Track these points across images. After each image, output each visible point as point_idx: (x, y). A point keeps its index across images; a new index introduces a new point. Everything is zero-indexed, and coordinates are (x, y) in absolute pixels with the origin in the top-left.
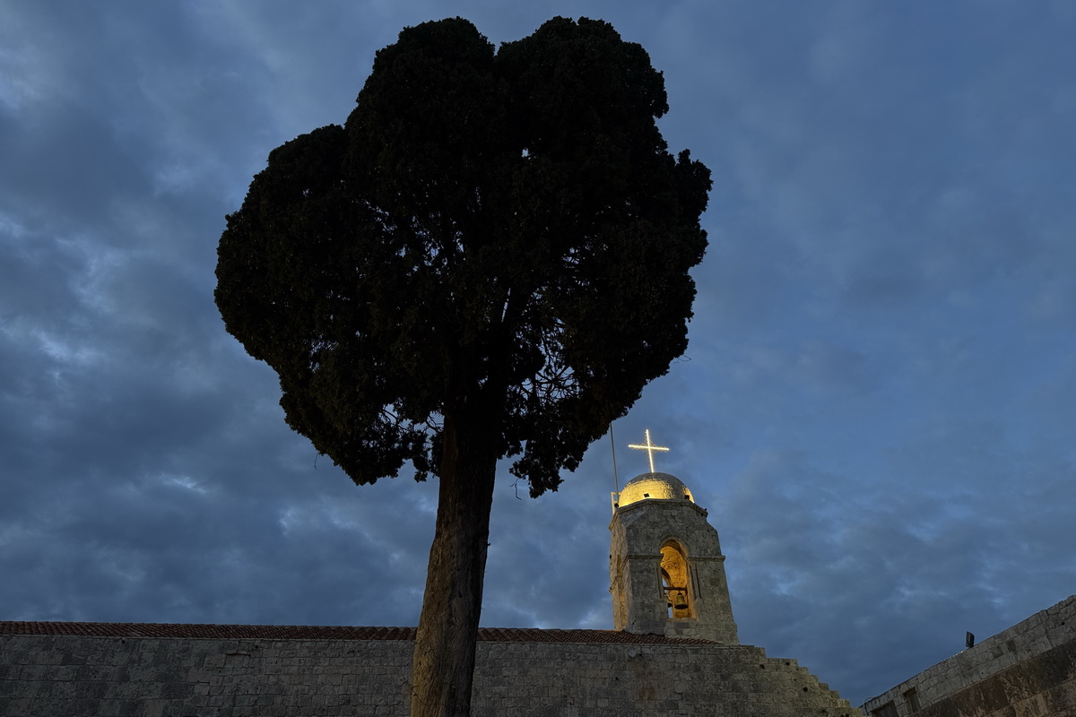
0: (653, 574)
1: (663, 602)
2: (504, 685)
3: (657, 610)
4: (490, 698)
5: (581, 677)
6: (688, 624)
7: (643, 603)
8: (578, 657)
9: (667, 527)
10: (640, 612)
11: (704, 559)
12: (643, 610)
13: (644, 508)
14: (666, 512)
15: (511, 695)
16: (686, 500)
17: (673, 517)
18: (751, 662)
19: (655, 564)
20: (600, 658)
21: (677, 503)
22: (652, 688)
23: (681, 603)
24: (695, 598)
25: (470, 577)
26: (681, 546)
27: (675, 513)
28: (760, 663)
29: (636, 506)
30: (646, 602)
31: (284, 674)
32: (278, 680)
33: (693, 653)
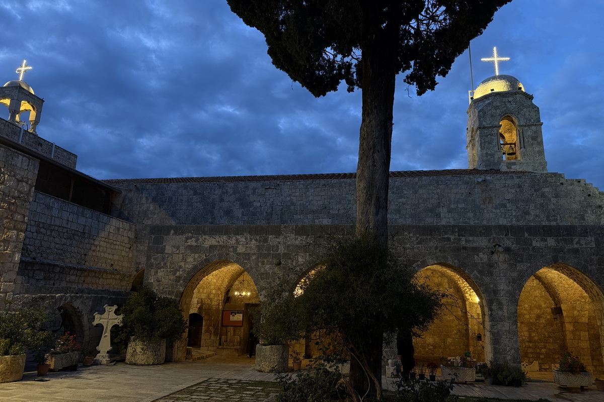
0: (494, 136)
1: (500, 152)
2: (405, 198)
3: (496, 156)
4: (397, 205)
5: (448, 193)
6: (515, 163)
7: (487, 153)
8: (447, 183)
9: (505, 108)
10: (485, 158)
11: (528, 126)
12: (487, 157)
13: (490, 98)
14: (505, 99)
15: (408, 203)
16: (519, 91)
17: (510, 102)
18: (555, 182)
19: (496, 131)
20: (460, 183)
21: (514, 92)
22: (491, 197)
23: (511, 152)
24: (521, 148)
25: (383, 142)
26: (514, 118)
27: (511, 99)
28: (561, 182)
29: (486, 97)
30: (489, 152)
31: (293, 196)
32: (291, 199)
33: (517, 178)
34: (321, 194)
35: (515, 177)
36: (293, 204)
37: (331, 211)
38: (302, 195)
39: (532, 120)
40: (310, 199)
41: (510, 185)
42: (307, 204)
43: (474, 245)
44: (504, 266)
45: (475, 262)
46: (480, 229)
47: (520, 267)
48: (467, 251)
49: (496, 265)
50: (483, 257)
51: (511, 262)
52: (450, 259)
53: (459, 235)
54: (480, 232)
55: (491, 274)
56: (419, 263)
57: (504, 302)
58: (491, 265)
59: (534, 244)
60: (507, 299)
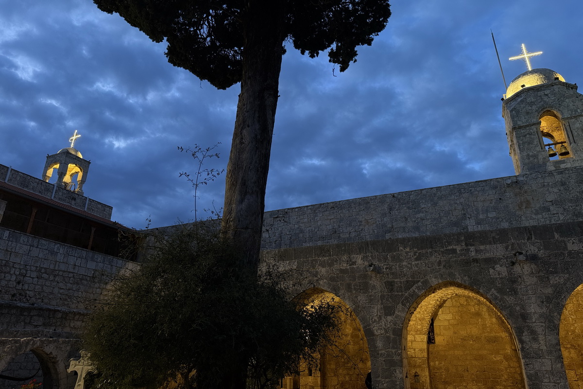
0: (534, 135)
1: (544, 151)
3: (540, 157)
4: (415, 221)
5: (474, 202)
6: (564, 160)
7: (528, 155)
8: (471, 190)
9: (542, 103)
10: (527, 161)
11: (575, 117)
12: (529, 159)
13: (522, 95)
14: (540, 93)
16: (557, 81)
17: (547, 95)
19: (535, 129)
21: (551, 83)
23: (564, 151)
24: (571, 144)
26: (555, 112)
27: (547, 92)
29: (517, 95)
30: (531, 154)
31: (301, 223)
32: (299, 226)
33: (559, 174)
34: (329, 218)
35: (555, 174)
36: (302, 231)
37: (341, 235)
38: (310, 220)
39: (579, 110)
40: (319, 224)
41: (550, 184)
42: (316, 230)
43: (488, 255)
44: (530, 280)
45: (491, 278)
46: (493, 235)
47: (555, 280)
48: (478, 265)
49: (519, 279)
50: (501, 270)
51: (541, 274)
52: (458, 276)
53: (467, 245)
54: (494, 238)
55: (514, 292)
56: (420, 284)
57: (539, 330)
58: (513, 280)
59: (570, 247)
60: (542, 326)
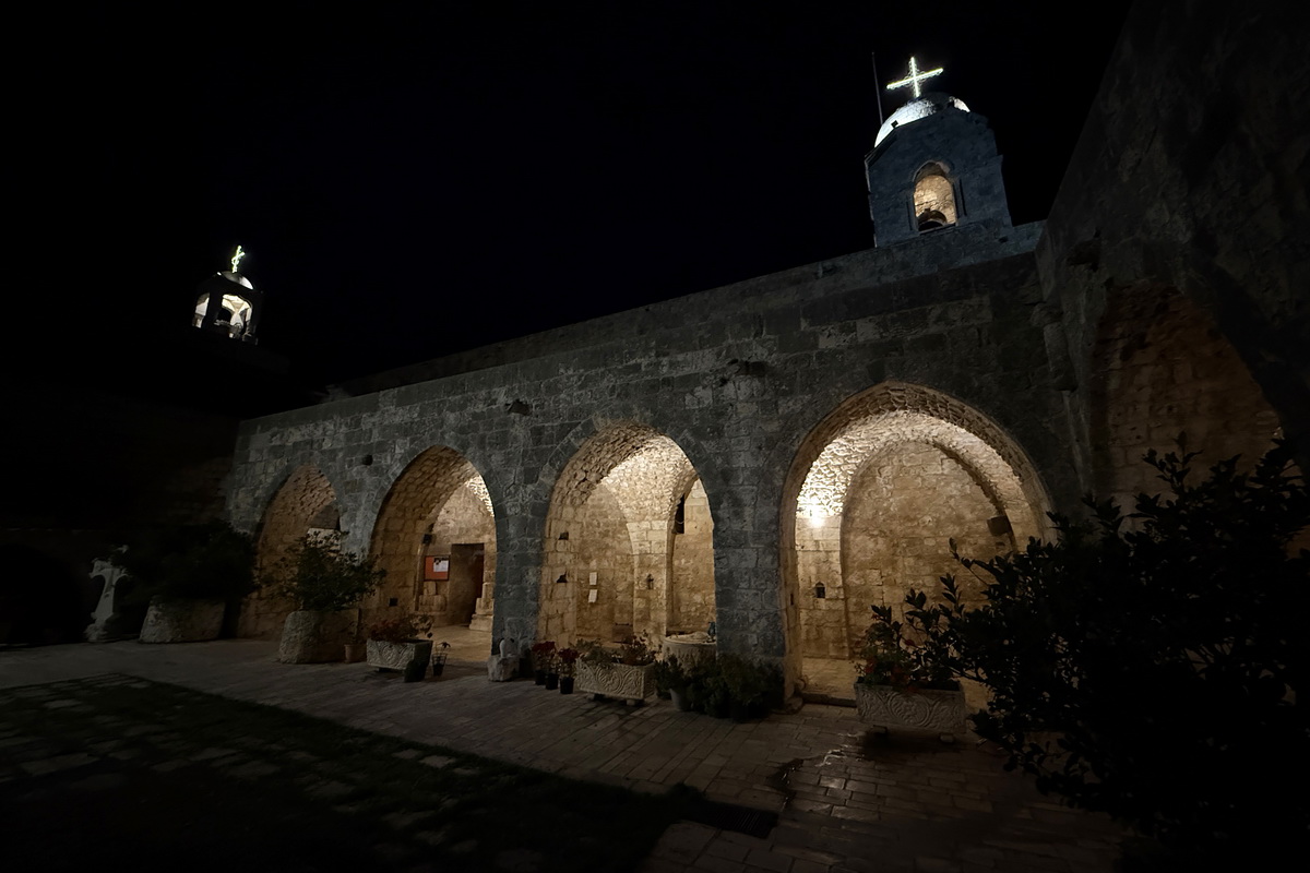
9: (922, 151)
14: (921, 134)
16: (950, 108)
17: (931, 136)
18: (987, 239)
26: (941, 166)
27: (933, 130)
28: (1001, 237)
39: (980, 158)
43: (687, 370)
44: (746, 410)
45: (685, 410)
46: (701, 333)
47: (787, 406)
48: (670, 388)
49: (730, 409)
50: (705, 395)
51: (767, 397)
52: (636, 411)
53: (657, 356)
54: (701, 338)
55: (718, 432)
56: (579, 428)
57: (747, 498)
58: (720, 411)
59: (825, 343)
60: (753, 491)
